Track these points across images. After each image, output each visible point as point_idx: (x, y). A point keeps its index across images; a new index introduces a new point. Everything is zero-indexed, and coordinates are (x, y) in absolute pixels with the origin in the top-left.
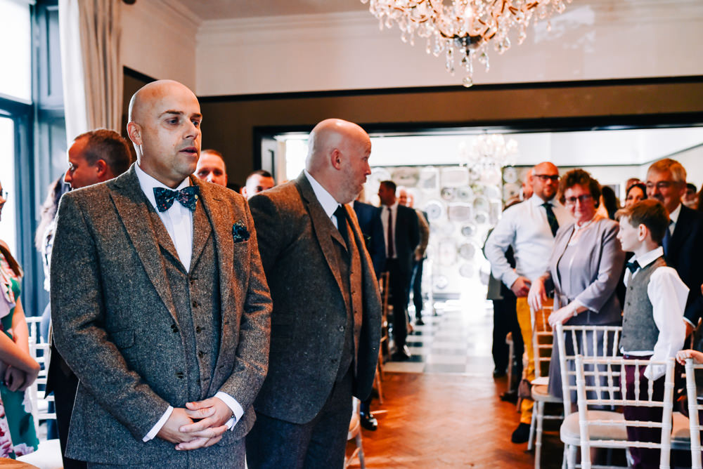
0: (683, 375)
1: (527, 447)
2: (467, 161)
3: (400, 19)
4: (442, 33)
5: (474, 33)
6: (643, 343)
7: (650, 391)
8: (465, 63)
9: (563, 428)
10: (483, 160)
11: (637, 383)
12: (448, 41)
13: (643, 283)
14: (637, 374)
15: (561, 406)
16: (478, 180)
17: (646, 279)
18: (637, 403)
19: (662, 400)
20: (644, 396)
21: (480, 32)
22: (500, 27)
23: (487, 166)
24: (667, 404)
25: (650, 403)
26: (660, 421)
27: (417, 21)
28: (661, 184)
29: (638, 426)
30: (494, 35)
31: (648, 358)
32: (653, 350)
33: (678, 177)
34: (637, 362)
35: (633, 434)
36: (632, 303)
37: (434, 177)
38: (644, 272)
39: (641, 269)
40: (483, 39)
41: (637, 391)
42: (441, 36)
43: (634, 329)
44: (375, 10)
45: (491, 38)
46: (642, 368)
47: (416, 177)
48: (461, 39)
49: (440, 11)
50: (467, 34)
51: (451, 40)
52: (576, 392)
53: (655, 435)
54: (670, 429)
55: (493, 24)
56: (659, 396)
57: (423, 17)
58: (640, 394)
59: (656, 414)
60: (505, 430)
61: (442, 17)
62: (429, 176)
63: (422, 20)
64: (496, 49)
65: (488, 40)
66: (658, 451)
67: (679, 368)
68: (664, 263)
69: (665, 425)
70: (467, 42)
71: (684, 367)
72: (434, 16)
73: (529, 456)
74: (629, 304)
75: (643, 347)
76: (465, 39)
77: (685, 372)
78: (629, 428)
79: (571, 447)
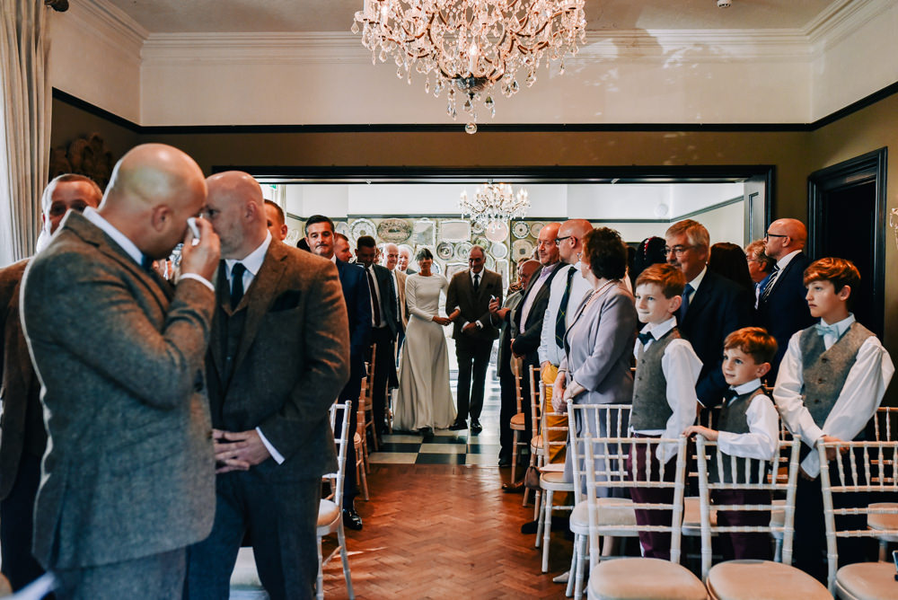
0: (694, 457)
1: (534, 544)
2: (469, 212)
3: (396, 53)
4: (442, 72)
5: (479, 74)
6: (654, 421)
7: (662, 471)
8: (468, 108)
9: (573, 518)
10: (489, 211)
11: (648, 462)
12: (450, 81)
13: (657, 356)
14: (648, 453)
15: (571, 494)
16: (482, 234)
17: (660, 353)
18: (649, 484)
19: (673, 480)
20: (655, 477)
21: (487, 73)
22: (507, 69)
23: (493, 220)
24: (679, 485)
25: (662, 484)
26: (671, 502)
27: (416, 55)
28: (677, 248)
29: (648, 508)
30: (501, 77)
31: (659, 436)
32: (664, 427)
33: (694, 240)
34: (648, 441)
35: (642, 517)
36: (643, 378)
37: (430, 230)
38: (657, 345)
39: (655, 340)
40: (489, 82)
41: (648, 471)
42: (441, 75)
43: (645, 405)
44: (367, 42)
45: (497, 80)
46: (654, 446)
47: (408, 230)
48: (464, 80)
49: (441, 46)
50: (472, 75)
51: (454, 80)
52: (585, 476)
53: (666, 518)
54: (681, 510)
55: (500, 66)
56: (670, 476)
57: (422, 50)
58: (652, 475)
59: (667, 495)
60: (510, 525)
61: (444, 53)
62: (424, 229)
63: (422, 55)
64: (504, 92)
65: (495, 82)
66: (669, 534)
67: (691, 448)
68: (679, 335)
69: (676, 507)
70: (470, 83)
71: (695, 443)
72: (435, 52)
73: (537, 551)
74: (640, 379)
75: (654, 426)
76: (468, 81)
77: (696, 454)
78: (638, 512)
79: (581, 537)
